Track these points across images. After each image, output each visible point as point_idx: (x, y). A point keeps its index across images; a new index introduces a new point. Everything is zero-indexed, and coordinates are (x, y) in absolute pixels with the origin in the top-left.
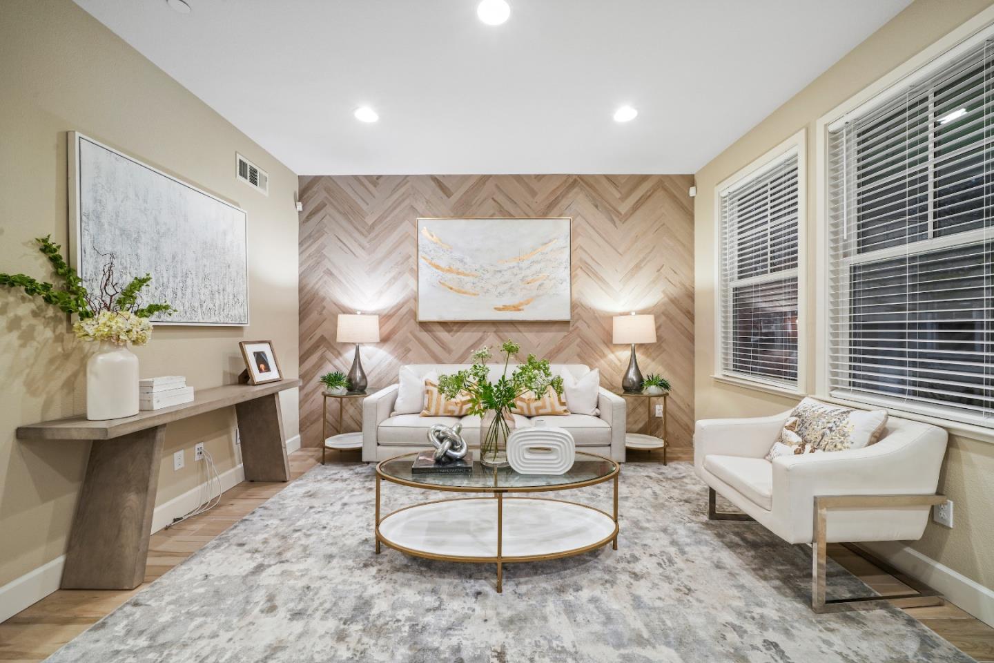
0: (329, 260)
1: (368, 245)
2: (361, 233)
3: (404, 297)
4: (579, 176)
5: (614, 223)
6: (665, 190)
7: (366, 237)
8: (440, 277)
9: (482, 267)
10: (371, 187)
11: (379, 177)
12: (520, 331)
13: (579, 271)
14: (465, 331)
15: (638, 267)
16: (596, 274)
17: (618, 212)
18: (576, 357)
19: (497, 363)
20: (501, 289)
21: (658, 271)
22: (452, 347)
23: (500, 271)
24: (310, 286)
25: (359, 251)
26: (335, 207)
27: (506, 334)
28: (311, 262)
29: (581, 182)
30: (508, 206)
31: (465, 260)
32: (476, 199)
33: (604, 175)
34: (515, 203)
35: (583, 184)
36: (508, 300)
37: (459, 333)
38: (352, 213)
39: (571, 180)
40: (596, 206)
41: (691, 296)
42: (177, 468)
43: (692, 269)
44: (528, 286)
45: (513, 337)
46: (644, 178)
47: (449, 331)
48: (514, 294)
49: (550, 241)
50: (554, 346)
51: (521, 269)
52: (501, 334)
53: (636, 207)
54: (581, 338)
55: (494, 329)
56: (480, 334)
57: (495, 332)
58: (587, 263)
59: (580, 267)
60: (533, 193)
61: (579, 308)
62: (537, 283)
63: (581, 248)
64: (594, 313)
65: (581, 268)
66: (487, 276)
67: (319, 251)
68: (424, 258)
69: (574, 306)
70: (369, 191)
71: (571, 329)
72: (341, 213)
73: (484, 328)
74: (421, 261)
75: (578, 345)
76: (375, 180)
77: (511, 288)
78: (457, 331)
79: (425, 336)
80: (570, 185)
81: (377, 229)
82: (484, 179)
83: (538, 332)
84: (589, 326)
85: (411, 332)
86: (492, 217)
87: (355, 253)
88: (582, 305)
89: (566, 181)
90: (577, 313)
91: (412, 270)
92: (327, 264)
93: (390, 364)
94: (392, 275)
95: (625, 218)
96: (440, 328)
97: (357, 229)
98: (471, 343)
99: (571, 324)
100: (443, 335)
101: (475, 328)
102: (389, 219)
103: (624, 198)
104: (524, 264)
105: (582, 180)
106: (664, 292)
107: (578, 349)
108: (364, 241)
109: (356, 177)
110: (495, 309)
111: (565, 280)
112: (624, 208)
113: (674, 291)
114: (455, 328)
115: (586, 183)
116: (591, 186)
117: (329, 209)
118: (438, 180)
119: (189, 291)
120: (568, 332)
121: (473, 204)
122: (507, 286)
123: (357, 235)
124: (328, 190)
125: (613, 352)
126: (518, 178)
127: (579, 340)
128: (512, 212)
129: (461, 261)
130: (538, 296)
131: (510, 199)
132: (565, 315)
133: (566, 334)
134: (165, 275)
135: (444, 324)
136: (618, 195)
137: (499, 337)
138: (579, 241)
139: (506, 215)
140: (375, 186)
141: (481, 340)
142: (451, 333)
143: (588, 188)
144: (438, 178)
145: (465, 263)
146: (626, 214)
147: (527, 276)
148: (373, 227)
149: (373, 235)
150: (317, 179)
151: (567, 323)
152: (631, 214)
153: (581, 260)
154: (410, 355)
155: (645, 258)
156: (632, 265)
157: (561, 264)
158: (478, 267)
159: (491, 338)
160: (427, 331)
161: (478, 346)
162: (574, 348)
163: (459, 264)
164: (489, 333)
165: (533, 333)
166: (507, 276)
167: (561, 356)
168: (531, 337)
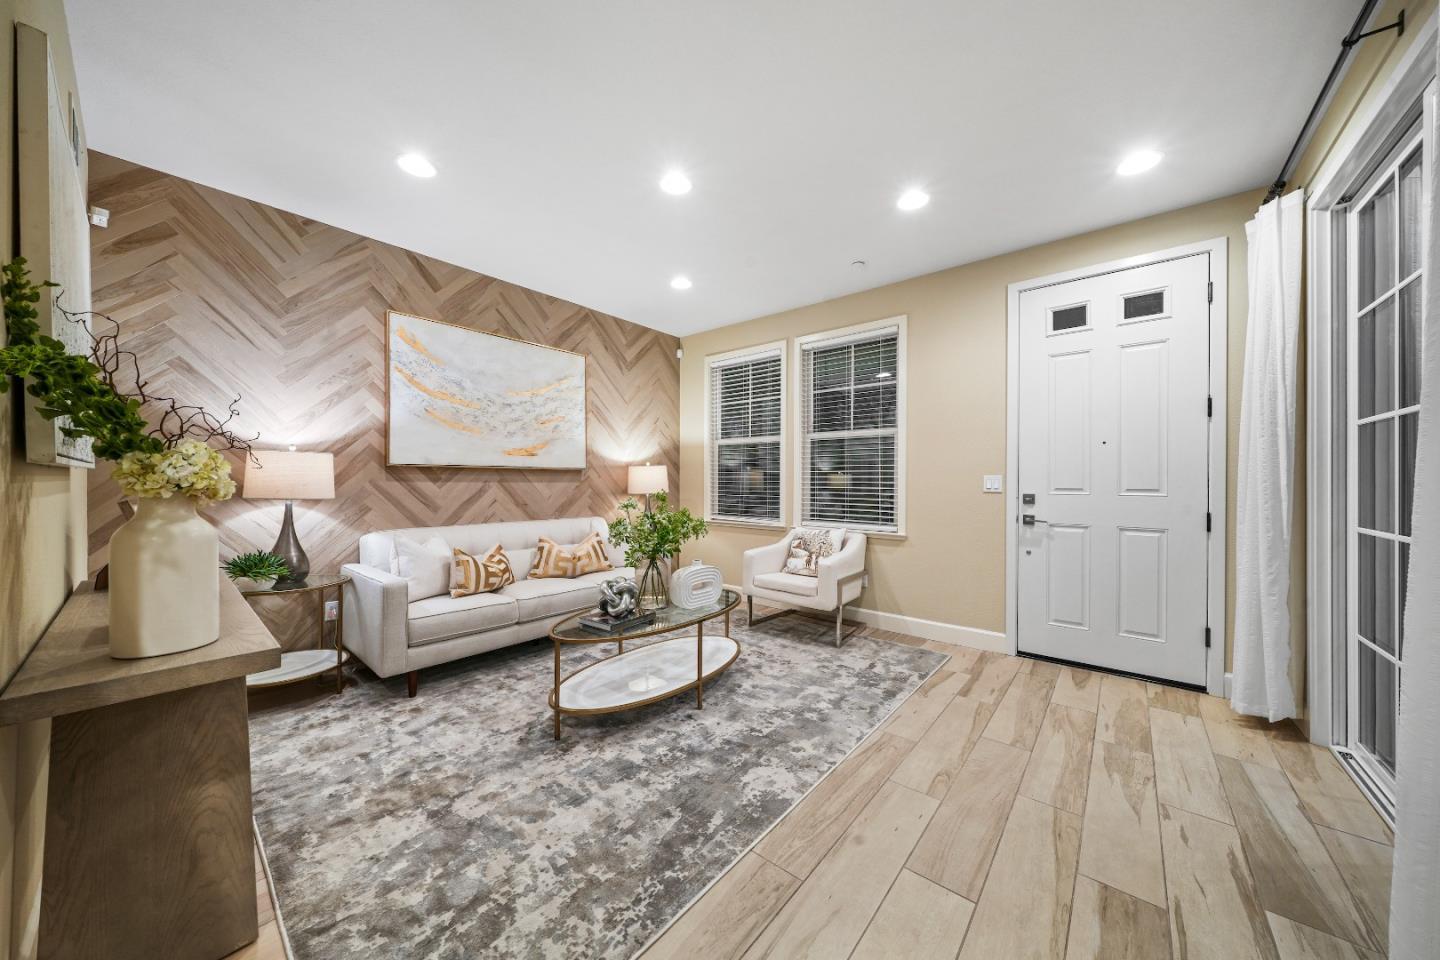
0: (186, 344)
1: (283, 333)
2: (268, 308)
3: (358, 427)
4: (592, 311)
5: (621, 369)
6: (660, 345)
7: (279, 316)
8: (424, 404)
9: (486, 396)
10: (292, 235)
11: (308, 222)
12: (529, 481)
13: (593, 417)
14: (459, 481)
15: (640, 418)
16: (605, 420)
17: (624, 358)
18: (587, 509)
19: (502, 521)
20: (512, 427)
21: (656, 423)
22: (439, 502)
23: (510, 405)
25: (262, 338)
27: (513, 484)
29: (593, 320)
30: (516, 325)
31: (464, 384)
32: (475, 304)
33: (612, 317)
34: (524, 323)
36: (518, 442)
37: (449, 484)
39: (583, 313)
40: (606, 348)
41: (677, 448)
43: (678, 424)
44: (542, 427)
45: (520, 486)
46: (645, 330)
47: (435, 481)
48: (526, 435)
49: (566, 378)
50: (565, 498)
51: (534, 405)
52: (505, 484)
53: (639, 357)
54: (592, 488)
55: (498, 478)
56: (480, 485)
57: (499, 482)
58: (599, 410)
59: (593, 411)
60: (545, 317)
61: (592, 456)
62: (553, 425)
63: (594, 390)
65: (595, 413)
66: (492, 409)
68: (400, 371)
69: (588, 452)
70: (289, 242)
71: (583, 478)
72: (217, 259)
73: (485, 477)
74: (395, 376)
75: (590, 497)
76: (303, 225)
77: (523, 428)
78: (447, 480)
79: (396, 488)
80: (582, 318)
81: (301, 311)
82: (486, 281)
83: (550, 481)
84: (599, 476)
85: (370, 482)
86: (495, 333)
87: (256, 342)
89: (578, 312)
90: (590, 461)
91: (372, 386)
92: (177, 349)
93: (331, 532)
94: (336, 387)
95: (631, 366)
96: (422, 476)
97: (259, 299)
98: (466, 497)
99: (583, 472)
100: (426, 486)
101: (473, 477)
102: (327, 297)
103: (630, 345)
104: (538, 401)
105: (594, 316)
106: (659, 444)
107: (590, 501)
108: (273, 323)
109: (257, 206)
110: (504, 452)
111: (580, 423)
112: (630, 355)
113: (667, 444)
114: (443, 476)
115: (597, 321)
117: (183, 243)
118: (418, 261)
121: (471, 308)
122: (518, 424)
123: (256, 308)
124: (179, 206)
126: (527, 292)
127: (590, 490)
128: (520, 331)
129: (459, 384)
130: (553, 440)
131: (518, 315)
132: (580, 464)
133: (577, 484)
135: (429, 471)
136: (624, 342)
137: (506, 489)
138: (592, 382)
139: (512, 334)
140: (301, 236)
141: (480, 493)
142: (439, 483)
143: (599, 326)
144: (421, 260)
145: (463, 389)
146: (631, 362)
147: (541, 415)
148: (294, 301)
149: (293, 316)
151: (578, 472)
152: (635, 363)
153: (593, 403)
154: (368, 517)
155: (645, 410)
156: (635, 415)
157: (576, 405)
158: (481, 396)
159: (494, 490)
160: (400, 480)
161: (477, 500)
162: (585, 500)
163: (455, 389)
164: (491, 484)
165: (545, 484)
166: (518, 412)
167: (573, 509)
168: (541, 487)
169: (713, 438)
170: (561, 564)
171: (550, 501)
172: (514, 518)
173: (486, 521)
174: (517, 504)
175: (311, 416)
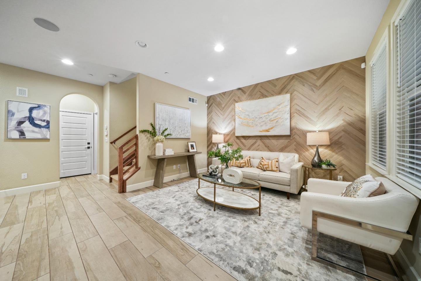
1: (222, 113)
2: (221, 110)
5: (313, 91)
6: (344, 68)
8: (241, 121)
9: (255, 117)
10: (223, 95)
12: (270, 140)
13: (295, 114)
15: (327, 109)
16: (304, 115)
17: (315, 85)
19: (261, 151)
20: (262, 124)
21: (340, 110)
22: (246, 144)
23: (261, 118)
24: (209, 127)
25: (219, 115)
26: (215, 104)
27: (264, 140)
28: (210, 120)
29: (296, 77)
30: (265, 93)
31: (250, 115)
33: (308, 71)
35: (298, 77)
36: (264, 128)
37: (248, 140)
38: (219, 105)
39: (292, 77)
40: (304, 85)
42: (174, 169)
44: (272, 122)
45: (267, 141)
46: (331, 66)
47: (245, 139)
48: (266, 126)
51: (269, 116)
52: (262, 140)
53: (326, 81)
54: (296, 142)
57: (260, 140)
58: (299, 111)
60: (275, 86)
61: (295, 130)
62: (276, 121)
63: (296, 104)
64: (303, 132)
65: (296, 113)
66: (257, 119)
67: (211, 117)
68: (237, 116)
69: (291, 129)
70: (223, 97)
71: (291, 138)
73: (256, 138)
75: (295, 145)
76: (224, 93)
78: (248, 139)
79: (238, 141)
80: (291, 79)
81: (225, 108)
82: (257, 85)
83: (277, 140)
84: (300, 137)
86: (259, 98)
88: (297, 128)
89: (289, 78)
90: (295, 132)
92: (213, 120)
95: (319, 88)
96: (242, 138)
97: (220, 109)
98: (252, 143)
100: (243, 141)
101: (253, 138)
102: (228, 105)
103: (319, 78)
104: (270, 114)
105: (297, 75)
107: (295, 147)
108: (222, 112)
110: (260, 131)
111: (288, 119)
112: (318, 83)
114: (247, 138)
115: (299, 77)
117: (214, 104)
119: (176, 130)
120: (290, 139)
122: (264, 123)
123: (220, 111)
124: (213, 99)
126: (269, 82)
128: (267, 94)
129: (248, 115)
130: (276, 126)
131: (266, 90)
132: (288, 133)
133: (289, 140)
134: (171, 127)
135: (244, 137)
136: (315, 78)
137: (262, 141)
139: (264, 96)
140: (224, 95)
142: (246, 140)
143: (300, 78)
144: (242, 88)
145: (249, 116)
146: (320, 86)
147: (272, 118)
149: (224, 110)
150: (211, 96)
152: (323, 86)
153: (296, 109)
156: (323, 109)
158: (253, 117)
159: (259, 142)
160: (239, 139)
161: (254, 145)
163: (247, 117)
164: (258, 140)
165: (275, 140)
166: (264, 119)
167: (287, 149)
168: (274, 142)
171: (277, 146)
172: (265, 151)
173: (257, 150)
174: (266, 146)
175: (226, 127)
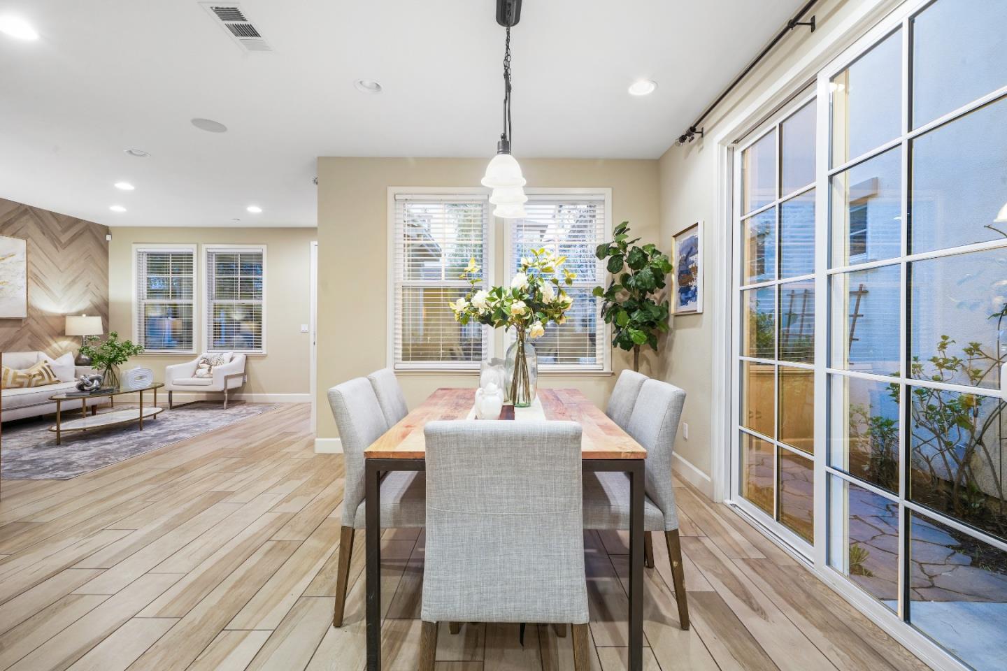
4: (31, 208)
5: (57, 248)
6: (91, 231)
13: (33, 282)
15: (73, 282)
16: (43, 284)
17: (60, 241)
21: (87, 286)
29: (32, 213)
33: (49, 211)
39: (23, 209)
40: (44, 233)
41: (106, 304)
43: (107, 286)
46: (78, 221)
49: (10, 256)
50: (8, 339)
53: (73, 239)
54: (31, 332)
58: (38, 277)
59: (32, 277)
61: (32, 310)
63: (34, 264)
64: (43, 314)
65: (34, 279)
69: (28, 306)
71: (23, 325)
75: (29, 338)
80: (22, 212)
84: (38, 324)
88: (34, 308)
89: (18, 208)
90: (31, 313)
95: (65, 246)
99: (24, 320)
103: (65, 231)
105: (32, 210)
106: (90, 301)
107: (29, 341)
111: (23, 287)
112: (64, 239)
113: (97, 301)
115: (35, 214)
116: (40, 218)
120: (20, 326)
125: (56, 342)
127: (30, 333)
132: (22, 314)
133: (19, 329)
136: (59, 229)
138: (32, 258)
143: (36, 218)
146: (65, 243)
151: (19, 320)
152: (69, 244)
153: (33, 273)
155: (77, 277)
156: (70, 280)
157: (18, 274)
162: (26, 340)
167: (14, 346)
169: (140, 298)
170: (18, 380)
